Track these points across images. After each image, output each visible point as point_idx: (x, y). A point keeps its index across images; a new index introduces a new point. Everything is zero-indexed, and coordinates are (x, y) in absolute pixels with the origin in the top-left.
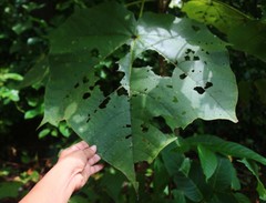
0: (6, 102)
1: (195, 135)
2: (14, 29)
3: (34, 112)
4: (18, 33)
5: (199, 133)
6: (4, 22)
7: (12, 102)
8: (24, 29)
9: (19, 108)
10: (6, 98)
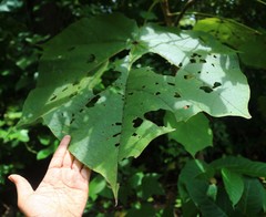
0: (14, 144)
1: (224, 156)
2: (18, 63)
3: (47, 151)
4: (23, 68)
5: (228, 154)
6: (8, 56)
7: (21, 143)
8: (29, 63)
9: (29, 149)
10: (15, 139)
